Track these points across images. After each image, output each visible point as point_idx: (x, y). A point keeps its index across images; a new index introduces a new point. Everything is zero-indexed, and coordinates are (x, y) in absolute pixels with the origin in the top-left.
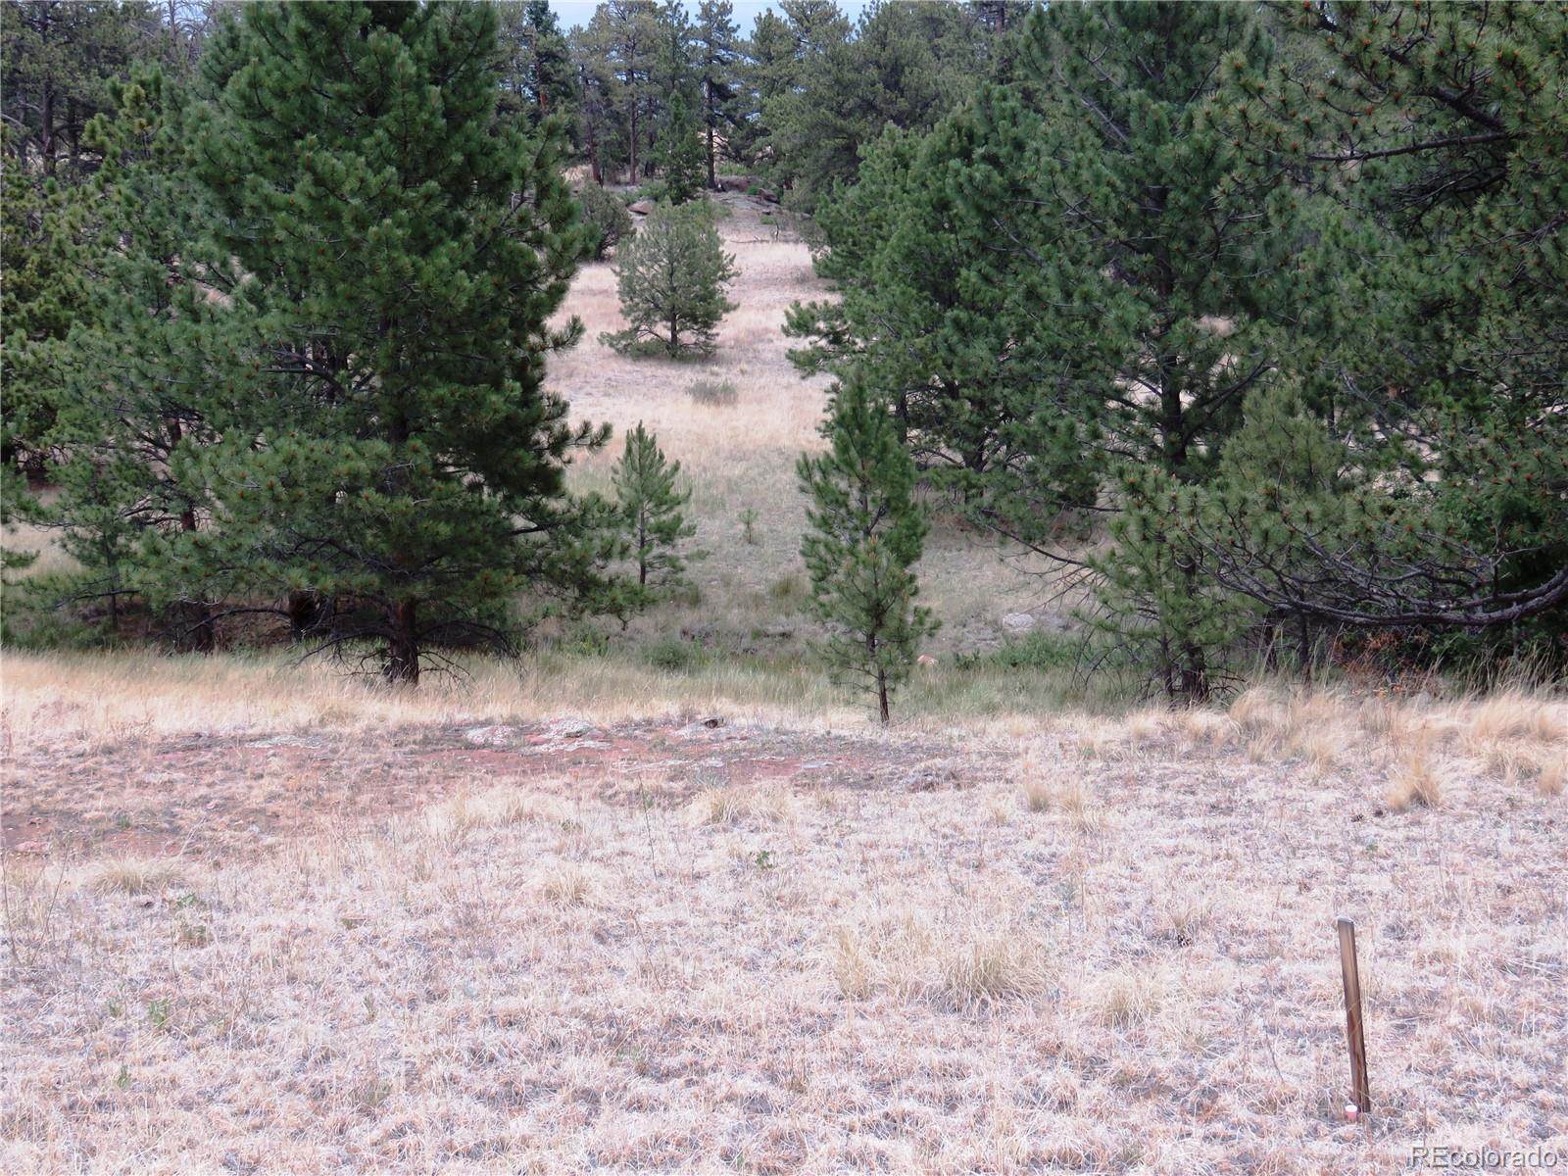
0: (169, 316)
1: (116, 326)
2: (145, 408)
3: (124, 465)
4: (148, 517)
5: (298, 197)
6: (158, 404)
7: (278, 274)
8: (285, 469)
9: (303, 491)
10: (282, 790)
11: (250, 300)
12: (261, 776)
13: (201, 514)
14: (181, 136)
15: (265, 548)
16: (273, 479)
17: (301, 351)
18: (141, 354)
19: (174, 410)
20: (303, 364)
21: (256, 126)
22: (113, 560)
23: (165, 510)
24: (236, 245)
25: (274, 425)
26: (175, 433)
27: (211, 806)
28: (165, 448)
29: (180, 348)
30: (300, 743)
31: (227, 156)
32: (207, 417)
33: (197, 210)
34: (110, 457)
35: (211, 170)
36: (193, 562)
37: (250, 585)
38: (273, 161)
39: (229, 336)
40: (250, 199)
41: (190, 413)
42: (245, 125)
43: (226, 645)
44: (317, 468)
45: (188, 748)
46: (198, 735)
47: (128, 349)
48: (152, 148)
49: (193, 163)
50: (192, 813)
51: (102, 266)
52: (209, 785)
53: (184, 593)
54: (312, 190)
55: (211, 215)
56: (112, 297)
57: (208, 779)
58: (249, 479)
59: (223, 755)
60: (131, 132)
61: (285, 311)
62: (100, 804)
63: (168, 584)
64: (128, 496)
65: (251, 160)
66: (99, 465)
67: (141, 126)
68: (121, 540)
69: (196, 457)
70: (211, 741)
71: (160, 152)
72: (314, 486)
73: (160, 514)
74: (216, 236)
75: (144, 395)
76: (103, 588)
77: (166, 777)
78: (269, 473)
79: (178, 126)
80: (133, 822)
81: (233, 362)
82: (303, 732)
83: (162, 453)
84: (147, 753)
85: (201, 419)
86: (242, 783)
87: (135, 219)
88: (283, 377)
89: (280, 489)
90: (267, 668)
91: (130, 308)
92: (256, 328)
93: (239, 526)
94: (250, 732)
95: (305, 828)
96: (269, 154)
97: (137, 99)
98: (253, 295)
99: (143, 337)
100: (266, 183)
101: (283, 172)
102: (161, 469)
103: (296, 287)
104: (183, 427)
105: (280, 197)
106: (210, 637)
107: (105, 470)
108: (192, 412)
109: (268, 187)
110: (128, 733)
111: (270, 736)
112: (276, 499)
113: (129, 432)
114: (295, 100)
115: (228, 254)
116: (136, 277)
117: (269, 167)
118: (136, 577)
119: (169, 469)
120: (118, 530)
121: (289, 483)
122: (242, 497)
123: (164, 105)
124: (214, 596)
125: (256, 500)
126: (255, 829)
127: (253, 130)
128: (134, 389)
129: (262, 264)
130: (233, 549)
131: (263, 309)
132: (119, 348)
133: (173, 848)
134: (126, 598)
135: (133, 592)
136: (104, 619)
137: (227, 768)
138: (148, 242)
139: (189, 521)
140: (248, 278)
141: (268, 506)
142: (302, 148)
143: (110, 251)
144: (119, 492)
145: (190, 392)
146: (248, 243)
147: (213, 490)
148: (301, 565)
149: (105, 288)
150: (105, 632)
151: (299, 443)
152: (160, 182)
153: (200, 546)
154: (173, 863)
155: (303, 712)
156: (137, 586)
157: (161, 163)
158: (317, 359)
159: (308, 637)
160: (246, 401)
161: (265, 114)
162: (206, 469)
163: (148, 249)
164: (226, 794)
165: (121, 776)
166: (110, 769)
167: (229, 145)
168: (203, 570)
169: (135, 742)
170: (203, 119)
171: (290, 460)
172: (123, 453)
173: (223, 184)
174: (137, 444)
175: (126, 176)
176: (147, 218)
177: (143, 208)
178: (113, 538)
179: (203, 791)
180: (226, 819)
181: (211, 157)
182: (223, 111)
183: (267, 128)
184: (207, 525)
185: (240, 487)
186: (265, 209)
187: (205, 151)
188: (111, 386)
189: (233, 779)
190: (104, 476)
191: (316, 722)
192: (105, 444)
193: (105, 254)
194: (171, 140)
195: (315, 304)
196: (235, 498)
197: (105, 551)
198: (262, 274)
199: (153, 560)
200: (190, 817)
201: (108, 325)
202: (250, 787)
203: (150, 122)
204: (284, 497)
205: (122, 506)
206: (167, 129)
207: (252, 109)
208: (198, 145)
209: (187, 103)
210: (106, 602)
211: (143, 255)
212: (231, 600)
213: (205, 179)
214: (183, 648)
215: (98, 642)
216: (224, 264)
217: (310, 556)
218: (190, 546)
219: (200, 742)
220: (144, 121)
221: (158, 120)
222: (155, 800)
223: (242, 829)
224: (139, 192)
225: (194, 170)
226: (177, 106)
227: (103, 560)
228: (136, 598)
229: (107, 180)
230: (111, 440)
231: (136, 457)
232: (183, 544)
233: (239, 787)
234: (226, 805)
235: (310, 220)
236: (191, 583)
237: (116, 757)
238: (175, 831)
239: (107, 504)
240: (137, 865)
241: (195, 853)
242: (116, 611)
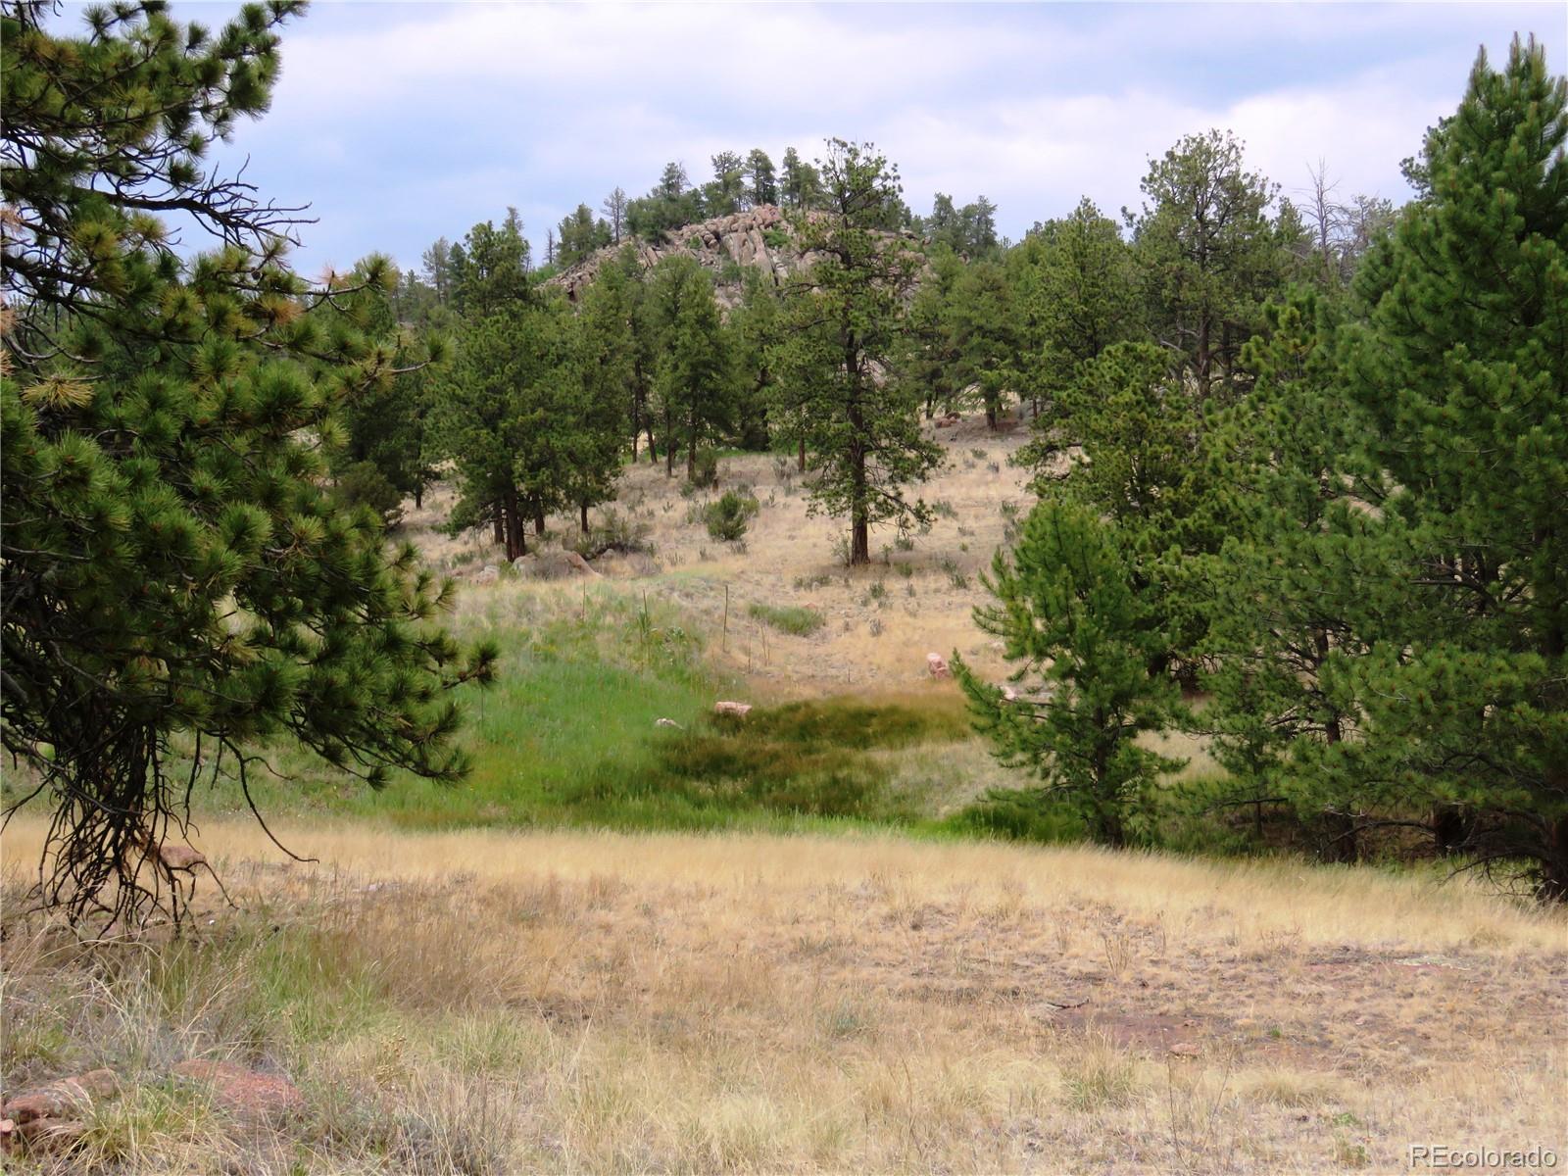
0: (1319, 529)
1: (1268, 538)
2: (1293, 619)
3: (1272, 675)
4: (1294, 727)
5: (1450, 410)
6: (1305, 615)
7: (1428, 486)
8: (1433, 683)
9: (1453, 705)
10: (1432, 1012)
11: (1401, 513)
12: (1412, 995)
13: (1346, 724)
14: (1334, 353)
15: (1412, 762)
16: (1423, 692)
17: (1452, 563)
18: (1291, 564)
19: (1323, 622)
20: (1452, 575)
21: (1410, 342)
22: (1259, 768)
23: (1311, 721)
24: (1391, 460)
25: (1422, 637)
26: (1323, 645)
27: (1360, 1021)
28: (1312, 659)
29: (1329, 559)
30: (1449, 963)
31: (1381, 374)
32: (1355, 629)
33: (1349, 424)
34: (1258, 667)
35: (1365, 388)
36: (1339, 772)
37: (1398, 799)
38: (1426, 376)
39: (1381, 550)
40: (1404, 414)
41: (1336, 624)
42: (1398, 342)
43: (1370, 857)
44: (1467, 682)
45: (1336, 962)
46: (1346, 949)
47: (1280, 562)
48: (1305, 367)
49: (1346, 383)
50: (1338, 1028)
51: (1254, 482)
52: (1358, 1001)
53: (1329, 805)
54: (1465, 401)
55: (1362, 429)
56: (1266, 511)
57: (1356, 994)
58: (1397, 691)
59: (1372, 970)
60: (1285, 352)
61: (1436, 524)
62: (1251, 1010)
63: (1315, 793)
64: (1275, 705)
65: (1404, 376)
66: (1246, 675)
67: (1296, 346)
68: (1267, 749)
69: (1344, 669)
70: (1360, 956)
71: (1313, 370)
72: (1465, 699)
73: (1306, 724)
74: (1369, 451)
75: (1293, 606)
76: (1249, 796)
77: (1314, 988)
78: (1417, 685)
79: (1331, 345)
80: (1282, 1032)
81: (1383, 574)
82: (1454, 952)
83: (1309, 664)
84: (1296, 964)
85: (1348, 630)
86: (1391, 1001)
87: (1288, 437)
88: (1434, 589)
89: (1429, 702)
90: (1412, 883)
91: (1283, 521)
92: (1408, 541)
93: (1387, 738)
94: (1398, 948)
95: (1460, 1053)
96: (1422, 368)
97: (1292, 320)
98: (1406, 508)
99: (1294, 549)
100: (1419, 397)
101: (1436, 384)
102: (1307, 680)
103: (1447, 500)
104: (1330, 638)
105: (1433, 410)
106: (1353, 848)
107: (1254, 679)
108: (1340, 623)
109: (1420, 401)
110: (1277, 941)
111: (1418, 955)
112: (1425, 712)
113: (1277, 643)
114: (1449, 315)
115: (1379, 467)
116: (1289, 492)
117: (1421, 382)
118: (1285, 783)
119: (1316, 681)
120: (1264, 738)
121: (1439, 696)
122: (1391, 708)
123: (1318, 323)
124: (1359, 808)
125: (1405, 711)
126: (1405, 1049)
127: (1406, 345)
128: (1284, 600)
129: (1414, 476)
130: (1382, 761)
131: (1413, 522)
132: (1271, 561)
133: (1326, 1064)
134: (1271, 806)
135: (1279, 800)
136: (1248, 826)
137: (1375, 984)
138: (1300, 459)
139: (1334, 731)
140: (1399, 490)
141: (1417, 718)
142: (1451, 357)
143: (1262, 467)
144: (1266, 702)
145: (1340, 603)
146: (1399, 456)
147: (1361, 702)
148: (1450, 779)
149: (1259, 501)
150: (1250, 839)
151: (1449, 656)
152: (1313, 399)
153: (1349, 756)
154: (1329, 1078)
155: (1454, 932)
156: (1284, 793)
157: (1313, 381)
158: (1467, 571)
159: (1453, 853)
160: (1394, 612)
161: (1418, 329)
162: (1356, 681)
163: (1299, 464)
164: (1376, 1011)
165: (1272, 985)
166: (1260, 977)
167: (1383, 363)
168: (1351, 780)
169: (1285, 951)
170: (1355, 340)
171: (1440, 674)
172: (1271, 663)
173: (1376, 401)
174: (1285, 655)
175: (1279, 395)
176: (1298, 434)
177: (1294, 426)
178: (1258, 747)
179: (1352, 1006)
180: (1375, 1036)
181: (1364, 376)
182: (1375, 327)
183: (1420, 343)
184: (1352, 735)
185: (1390, 699)
186: (1418, 423)
187: (1358, 370)
188: (1262, 598)
189: (1381, 996)
190: (1252, 685)
191: (1466, 943)
192: (1254, 654)
193: (1258, 472)
194: (1324, 357)
195: (1467, 516)
196: (1383, 711)
197: (1251, 759)
198: (1412, 485)
199: (1302, 768)
200: (1338, 1031)
201: (1260, 540)
202: (1400, 1006)
203: (1304, 342)
204: (1434, 710)
205: (1269, 715)
206: (1321, 347)
207: (1406, 326)
208: (1350, 365)
209: (1341, 321)
210: (1251, 809)
211: (1296, 469)
212: (1377, 812)
213: (1358, 398)
214: (1327, 859)
215: (1244, 849)
216: (1375, 476)
217: (1459, 771)
218: (1339, 756)
219: (1348, 956)
220: (1298, 341)
221: (1311, 339)
222: (1306, 1011)
223: (1394, 1048)
224: (1291, 409)
225: (1347, 389)
226: (1331, 324)
227: (1249, 767)
228: (1282, 807)
229: (1261, 399)
230: (1260, 650)
231: (1286, 670)
232: (1332, 753)
233: (1387, 1005)
234: (1377, 1023)
235: (1464, 432)
236: (1338, 793)
237: (1265, 965)
238: (1326, 1045)
239: (1254, 713)
240: (1290, 1077)
241: (1347, 1069)
242: (1261, 819)
